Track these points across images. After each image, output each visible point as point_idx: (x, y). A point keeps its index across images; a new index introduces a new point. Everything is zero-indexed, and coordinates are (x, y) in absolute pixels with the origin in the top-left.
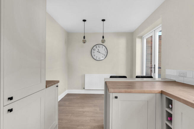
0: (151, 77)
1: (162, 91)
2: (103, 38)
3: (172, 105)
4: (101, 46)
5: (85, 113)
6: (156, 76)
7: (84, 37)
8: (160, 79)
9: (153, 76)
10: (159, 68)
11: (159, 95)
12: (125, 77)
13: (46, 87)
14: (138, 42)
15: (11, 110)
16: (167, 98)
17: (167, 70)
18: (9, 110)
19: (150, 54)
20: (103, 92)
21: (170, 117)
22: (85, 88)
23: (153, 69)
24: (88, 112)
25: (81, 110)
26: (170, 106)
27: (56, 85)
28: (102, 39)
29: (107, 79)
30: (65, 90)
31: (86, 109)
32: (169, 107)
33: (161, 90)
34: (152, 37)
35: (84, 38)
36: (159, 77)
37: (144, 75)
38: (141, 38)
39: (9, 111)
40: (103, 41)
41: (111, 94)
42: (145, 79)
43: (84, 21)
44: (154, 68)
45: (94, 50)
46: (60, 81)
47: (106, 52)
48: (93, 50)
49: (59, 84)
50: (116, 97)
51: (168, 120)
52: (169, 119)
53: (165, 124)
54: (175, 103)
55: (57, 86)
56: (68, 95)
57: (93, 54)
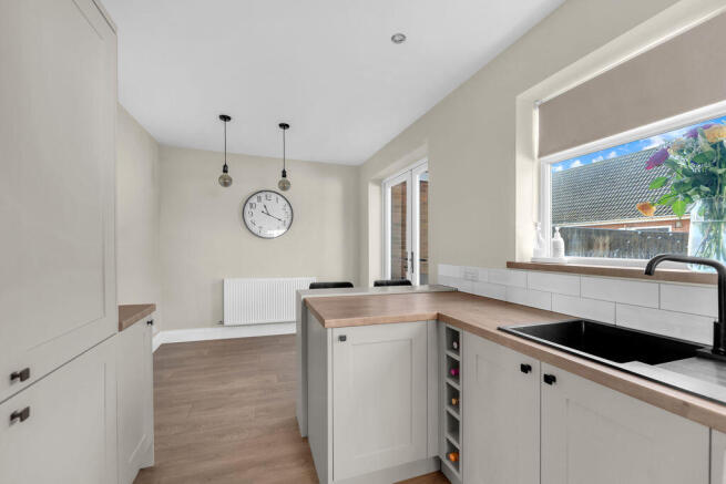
0: (408, 283)
1: (438, 314)
2: (284, 175)
3: (458, 343)
4: (274, 196)
5: (235, 396)
6: (416, 279)
7: (225, 166)
8: (425, 288)
9: (408, 278)
10: (423, 260)
11: (432, 324)
12: (348, 285)
13: (121, 328)
14: (373, 193)
15: (23, 415)
16: (448, 329)
17: (440, 266)
18: (13, 417)
19: (401, 225)
20: (292, 329)
21: (454, 369)
22: (226, 323)
23: (409, 263)
24: (243, 390)
25: (222, 388)
26: (455, 345)
27: (147, 319)
28: (281, 178)
29: (305, 291)
31: (239, 384)
32: (452, 349)
33: (435, 313)
34: (404, 183)
35: (225, 171)
36: (422, 283)
37: (388, 277)
38: (380, 182)
39: (18, 419)
40: (285, 186)
41: (329, 331)
42: (391, 289)
43: (225, 118)
44: (412, 260)
45: (251, 207)
46: (157, 308)
47: (289, 214)
48: (248, 205)
49: (153, 316)
50: (343, 338)
51: (450, 376)
52: (453, 372)
53: (445, 385)
54: (466, 337)
55: (151, 323)
57: (248, 219)
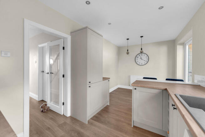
1: (166, 89)
2: (142, 49)
4: (143, 54)
13: (103, 80)
27: (108, 80)
28: (141, 50)
30: (117, 85)
35: (128, 51)
43: (128, 39)
45: (137, 57)
46: (110, 78)
47: (148, 58)
49: (110, 80)
56: (119, 88)
57: (136, 61)
